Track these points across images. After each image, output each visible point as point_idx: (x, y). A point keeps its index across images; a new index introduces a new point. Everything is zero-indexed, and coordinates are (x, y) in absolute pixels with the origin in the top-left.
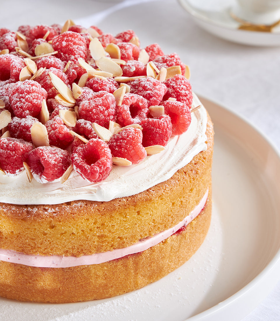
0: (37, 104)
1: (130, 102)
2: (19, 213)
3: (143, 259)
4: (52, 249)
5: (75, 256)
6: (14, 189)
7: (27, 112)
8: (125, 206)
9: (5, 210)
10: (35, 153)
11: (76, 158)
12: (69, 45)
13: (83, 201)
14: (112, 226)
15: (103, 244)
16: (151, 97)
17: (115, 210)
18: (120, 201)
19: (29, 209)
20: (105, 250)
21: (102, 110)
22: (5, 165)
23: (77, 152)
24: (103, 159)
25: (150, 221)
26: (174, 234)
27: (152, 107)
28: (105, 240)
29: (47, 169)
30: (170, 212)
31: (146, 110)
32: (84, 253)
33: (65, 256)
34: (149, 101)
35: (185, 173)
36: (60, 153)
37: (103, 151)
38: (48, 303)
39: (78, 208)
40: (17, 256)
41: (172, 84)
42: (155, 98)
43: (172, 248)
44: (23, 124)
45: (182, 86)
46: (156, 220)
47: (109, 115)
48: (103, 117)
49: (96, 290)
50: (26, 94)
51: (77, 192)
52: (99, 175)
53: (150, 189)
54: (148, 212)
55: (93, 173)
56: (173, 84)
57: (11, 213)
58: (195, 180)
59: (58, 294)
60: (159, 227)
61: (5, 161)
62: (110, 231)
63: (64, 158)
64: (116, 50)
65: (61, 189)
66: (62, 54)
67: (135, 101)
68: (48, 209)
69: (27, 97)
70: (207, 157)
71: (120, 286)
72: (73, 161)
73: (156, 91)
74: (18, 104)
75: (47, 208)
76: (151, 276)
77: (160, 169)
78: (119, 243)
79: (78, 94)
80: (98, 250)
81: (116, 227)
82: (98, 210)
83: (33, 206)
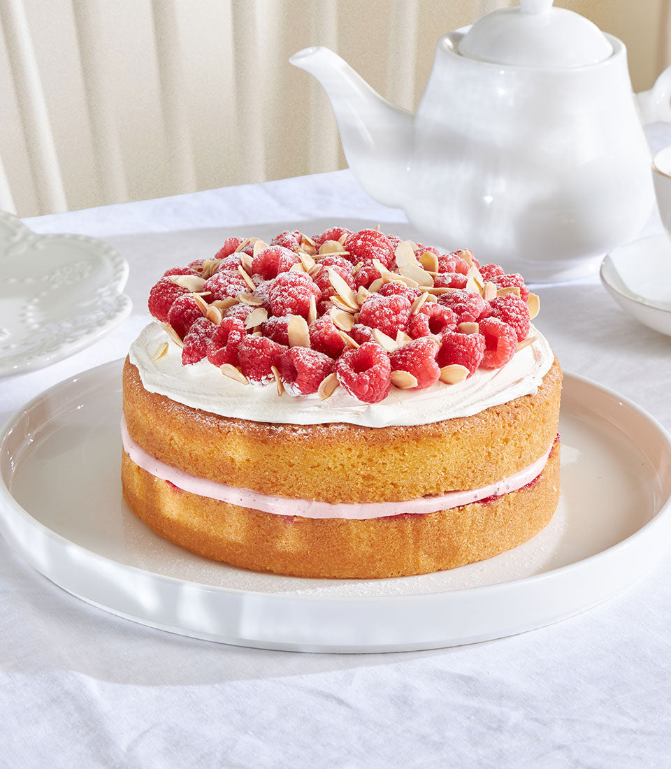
0: (304, 301)
1: (431, 311)
2: (259, 432)
3: (427, 528)
4: (299, 489)
5: (330, 503)
6: (257, 403)
7: (289, 310)
8: (403, 437)
9: (241, 427)
10: (289, 354)
11: (341, 365)
12: (366, 244)
13: (346, 424)
14: (383, 463)
15: (370, 490)
16: (463, 311)
17: (388, 440)
18: (396, 429)
19: (273, 428)
20: (372, 500)
21: (388, 313)
22: (248, 368)
23: (343, 358)
24: (377, 367)
25: (440, 468)
26: (478, 502)
27: (463, 324)
28: (372, 484)
29: (301, 373)
30: (470, 463)
31: (454, 326)
32: (342, 499)
33: (316, 500)
34: (459, 317)
35: (498, 414)
36: (322, 358)
37: (378, 356)
38: (292, 575)
39: (338, 431)
40: (252, 496)
41: (499, 304)
42: (468, 313)
43: (473, 522)
44: (279, 322)
45: (514, 307)
46: (448, 469)
47: (398, 323)
48: (389, 323)
49: (357, 562)
50: (290, 286)
51: (339, 412)
52: (369, 389)
53: (441, 422)
54: (436, 453)
55: (360, 383)
56: (502, 304)
57: (249, 431)
58: (513, 427)
59: (305, 560)
60: (452, 481)
61: (248, 363)
62: (380, 472)
63: (326, 365)
64: (433, 260)
65: (320, 407)
66: (355, 256)
67: (438, 312)
68: (298, 430)
69: (290, 290)
70: (536, 405)
71: (393, 562)
72: (338, 368)
73: (471, 304)
74: (279, 299)
75: (296, 428)
76: (440, 558)
77: (461, 401)
78: (392, 492)
79: (363, 298)
80: (363, 499)
81: (389, 466)
82: (365, 437)
83: (278, 425)
